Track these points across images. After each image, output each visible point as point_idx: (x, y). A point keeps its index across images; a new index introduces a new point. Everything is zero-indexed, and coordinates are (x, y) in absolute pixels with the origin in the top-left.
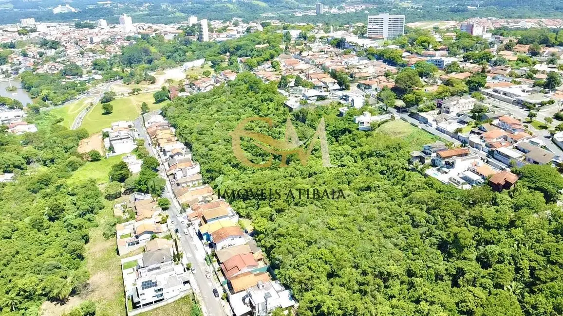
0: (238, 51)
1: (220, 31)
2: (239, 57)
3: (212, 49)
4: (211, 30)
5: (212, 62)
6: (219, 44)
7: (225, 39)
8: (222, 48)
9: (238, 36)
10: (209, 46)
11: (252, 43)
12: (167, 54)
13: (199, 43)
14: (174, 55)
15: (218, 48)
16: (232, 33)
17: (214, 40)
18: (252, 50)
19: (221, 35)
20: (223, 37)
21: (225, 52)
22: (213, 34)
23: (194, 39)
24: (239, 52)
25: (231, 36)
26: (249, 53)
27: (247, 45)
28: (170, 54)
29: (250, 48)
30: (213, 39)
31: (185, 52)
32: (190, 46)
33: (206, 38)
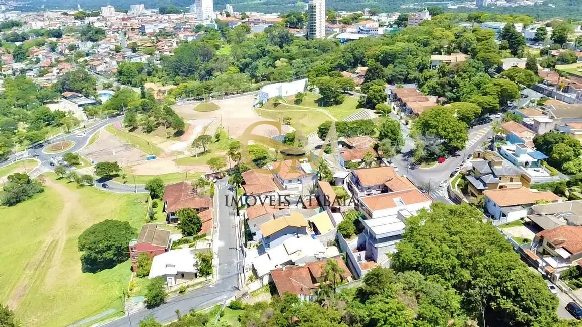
0: (386, 66)
1: (346, 23)
2: (390, 82)
3: (328, 56)
4: (332, 20)
5: (322, 91)
6: (342, 46)
7: (356, 37)
8: (349, 56)
9: (381, 31)
10: (323, 49)
11: (422, 48)
12: (243, 61)
13: (305, 42)
14: (254, 64)
15: (340, 54)
16: (369, 25)
17: (335, 37)
18: (422, 68)
19: (349, 29)
20: (351, 33)
21: (355, 66)
22: (335, 26)
23: (299, 34)
24: (388, 71)
25: (368, 32)
26: (415, 74)
27: (410, 52)
28: (248, 60)
29: (418, 61)
30: (332, 36)
31: (277, 58)
32: (286, 47)
33: (320, 32)
